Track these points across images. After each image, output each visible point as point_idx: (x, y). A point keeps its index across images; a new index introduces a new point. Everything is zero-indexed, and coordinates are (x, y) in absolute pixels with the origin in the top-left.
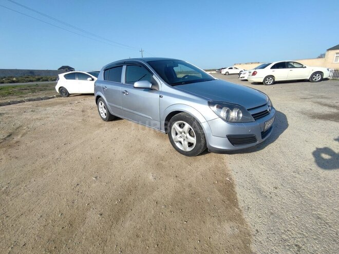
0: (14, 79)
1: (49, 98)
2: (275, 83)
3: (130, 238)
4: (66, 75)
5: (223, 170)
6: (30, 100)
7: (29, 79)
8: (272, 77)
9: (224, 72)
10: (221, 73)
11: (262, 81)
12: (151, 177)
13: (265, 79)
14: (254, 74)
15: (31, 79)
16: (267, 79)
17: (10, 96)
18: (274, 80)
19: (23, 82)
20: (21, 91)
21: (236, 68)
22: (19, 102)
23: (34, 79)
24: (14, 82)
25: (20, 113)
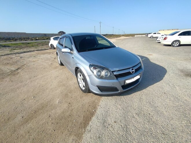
0: (37, 38)
1: (46, 50)
2: (180, 45)
3: (25, 132)
4: (54, 38)
5: (96, 105)
6: (37, 50)
7: (43, 38)
8: (179, 41)
9: (149, 36)
10: (147, 36)
11: (170, 44)
12: (57, 101)
13: (173, 43)
14: (165, 39)
15: (44, 38)
16: (175, 42)
17: (32, 48)
18: (180, 43)
19: (40, 40)
20: (38, 45)
21: (159, 33)
22: (33, 51)
23: (46, 39)
24: (37, 40)
25: (28, 58)
